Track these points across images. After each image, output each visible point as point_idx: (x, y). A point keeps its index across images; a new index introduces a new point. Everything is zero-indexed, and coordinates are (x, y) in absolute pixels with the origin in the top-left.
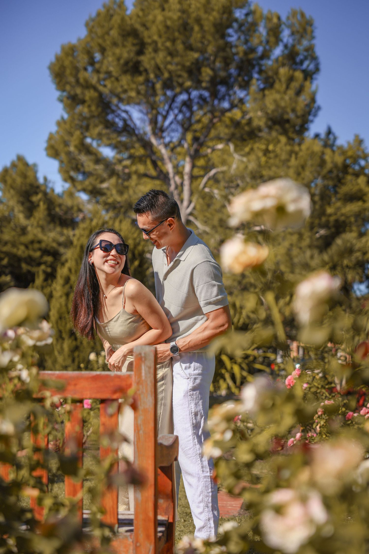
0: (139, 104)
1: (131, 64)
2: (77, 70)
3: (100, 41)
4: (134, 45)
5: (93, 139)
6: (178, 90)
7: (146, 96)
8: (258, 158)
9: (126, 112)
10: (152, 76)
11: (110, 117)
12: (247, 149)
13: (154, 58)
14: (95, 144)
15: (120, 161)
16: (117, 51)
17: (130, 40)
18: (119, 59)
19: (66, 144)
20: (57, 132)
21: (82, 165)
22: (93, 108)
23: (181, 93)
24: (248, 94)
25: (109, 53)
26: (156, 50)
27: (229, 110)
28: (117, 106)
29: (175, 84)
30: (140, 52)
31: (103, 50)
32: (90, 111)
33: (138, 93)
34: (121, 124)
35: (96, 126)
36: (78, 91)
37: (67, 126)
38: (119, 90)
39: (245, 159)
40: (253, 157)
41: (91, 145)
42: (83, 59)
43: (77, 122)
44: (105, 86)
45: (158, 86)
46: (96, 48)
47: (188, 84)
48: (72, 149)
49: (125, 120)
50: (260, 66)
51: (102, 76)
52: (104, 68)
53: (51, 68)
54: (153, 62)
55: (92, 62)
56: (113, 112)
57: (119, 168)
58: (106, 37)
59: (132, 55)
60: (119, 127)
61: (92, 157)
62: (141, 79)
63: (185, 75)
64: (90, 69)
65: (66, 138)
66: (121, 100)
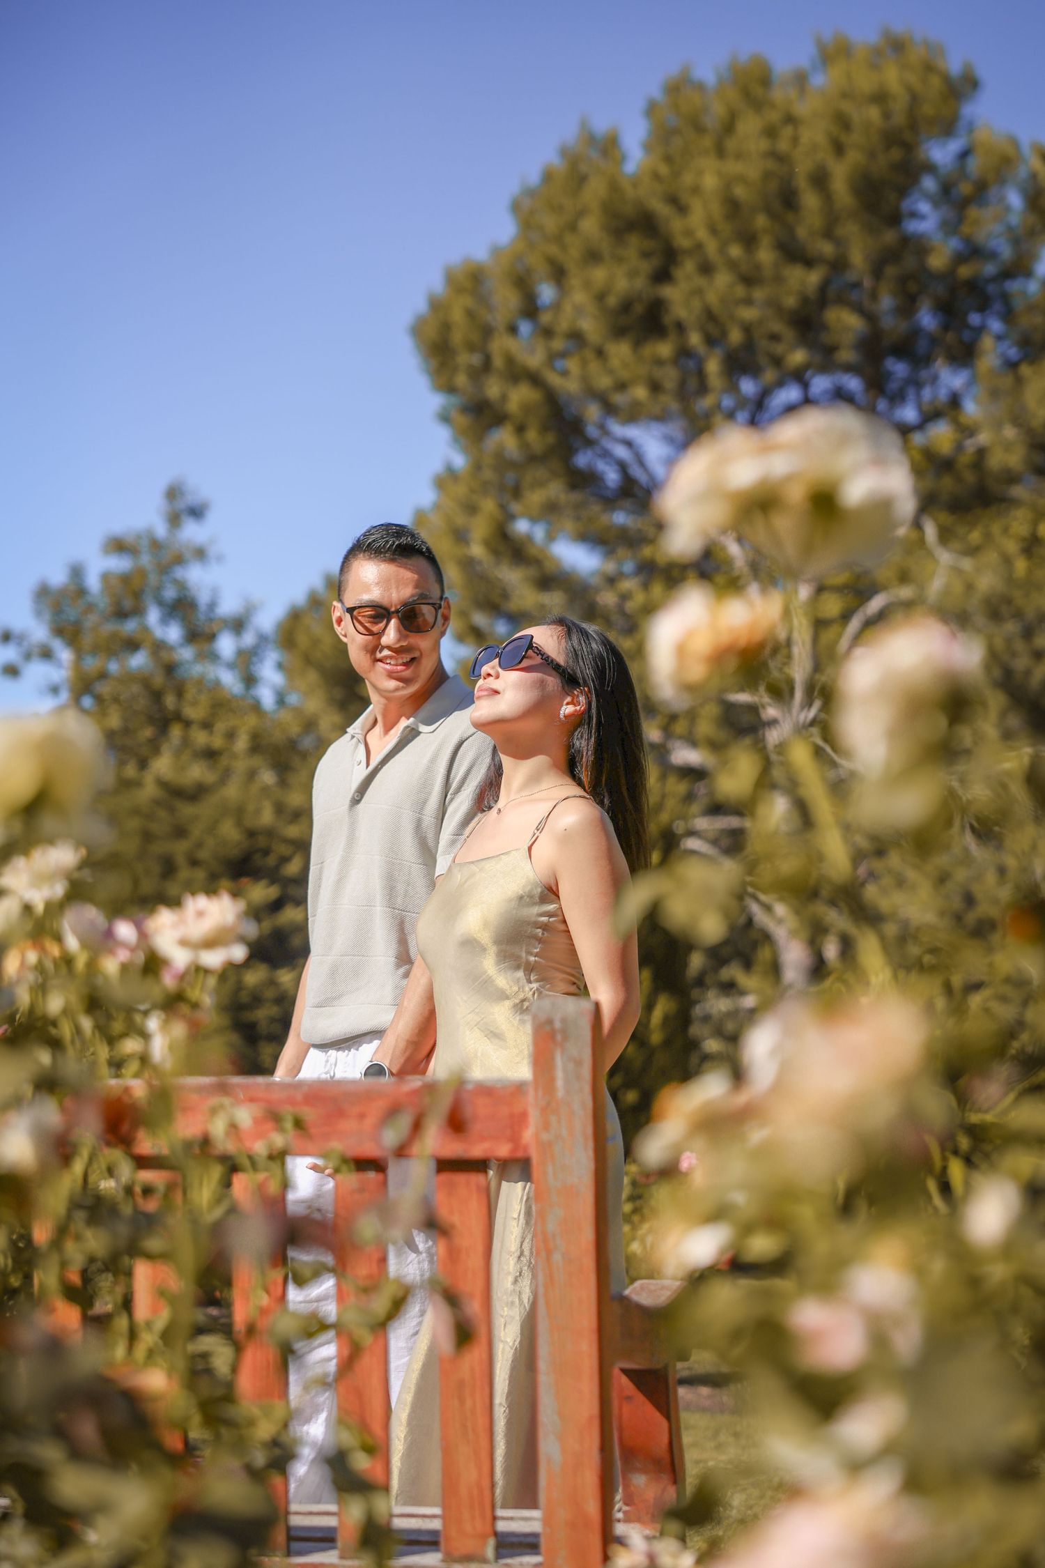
0: (661, 418)
1: (639, 309)
2: (487, 332)
3: (553, 250)
4: (646, 255)
5: (534, 520)
6: (769, 375)
7: (683, 395)
8: (1007, 561)
9: (629, 444)
10: (695, 339)
11: (582, 460)
12: (975, 536)
13: (699, 292)
14: (539, 533)
15: (611, 581)
16: (599, 275)
17: (635, 243)
18: (601, 297)
19: (460, 536)
20: (437, 506)
21: (505, 595)
22: (532, 435)
23: (780, 384)
24: (972, 381)
25: (575, 281)
26: (706, 269)
27: (921, 426)
28: (602, 428)
29: (762, 360)
30: (663, 275)
31: (559, 274)
32: (525, 446)
33: (655, 387)
34: (612, 477)
35: (541, 484)
36: (493, 389)
37: (461, 490)
38: (604, 382)
39: (967, 564)
40: (992, 557)
41: (529, 538)
42: (506, 300)
43: (488, 474)
44: (565, 373)
45: (713, 366)
46: (541, 268)
47: (798, 357)
48: (477, 550)
49: (622, 467)
50: (1005, 298)
51: (558, 344)
52: (563, 325)
53: (417, 330)
54: (697, 304)
55: (531, 309)
56: (590, 443)
57: (608, 599)
58: (569, 239)
59: (640, 283)
60: (607, 488)
61: (532, 572)
62: (665, 349)
63: (788, 334)
64: (525, 328)
65: (460, 520)
66: (610, 409)
